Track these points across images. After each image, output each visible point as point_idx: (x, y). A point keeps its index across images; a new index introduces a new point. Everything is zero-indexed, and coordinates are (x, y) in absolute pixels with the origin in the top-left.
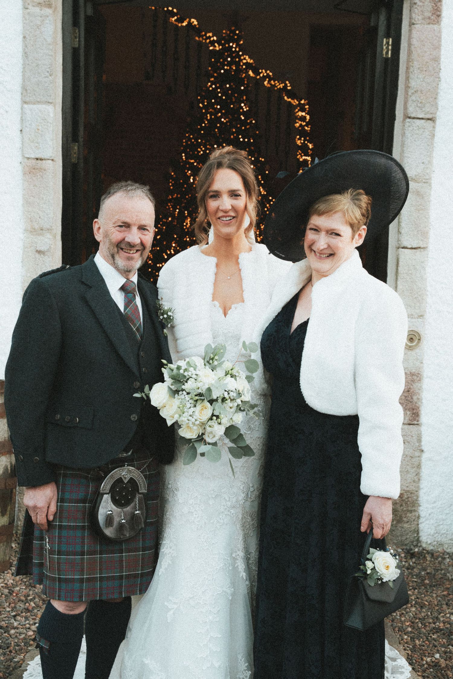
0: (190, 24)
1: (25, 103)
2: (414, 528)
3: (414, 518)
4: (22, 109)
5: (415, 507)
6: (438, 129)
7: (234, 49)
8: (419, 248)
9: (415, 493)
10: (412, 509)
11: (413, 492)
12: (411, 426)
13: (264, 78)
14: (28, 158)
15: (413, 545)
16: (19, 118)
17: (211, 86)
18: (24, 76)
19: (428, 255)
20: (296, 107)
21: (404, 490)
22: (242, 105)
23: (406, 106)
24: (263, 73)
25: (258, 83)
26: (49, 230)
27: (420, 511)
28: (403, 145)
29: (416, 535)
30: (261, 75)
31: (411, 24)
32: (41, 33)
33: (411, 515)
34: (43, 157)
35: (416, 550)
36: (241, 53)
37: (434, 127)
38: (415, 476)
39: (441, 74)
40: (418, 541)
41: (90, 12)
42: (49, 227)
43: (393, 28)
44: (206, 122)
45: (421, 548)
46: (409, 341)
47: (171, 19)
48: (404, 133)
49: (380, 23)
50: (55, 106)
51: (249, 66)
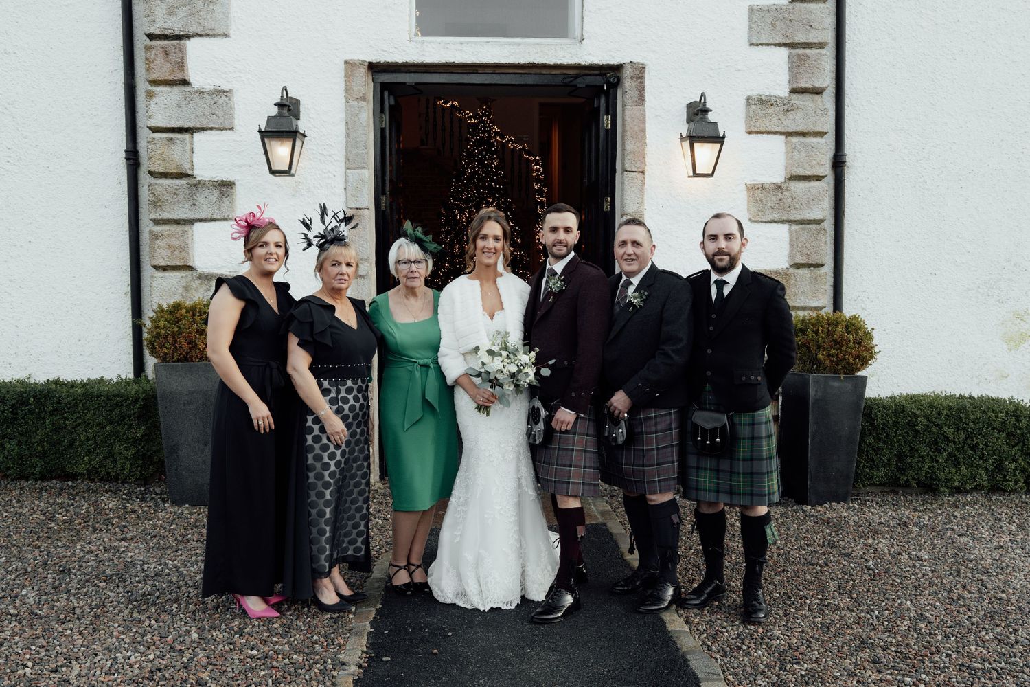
0: (453, 105)
1: (348, 169)
4: (346, 173)
6: (646, 179)
7: (485, 122)
13: (508, 141)
14: (351, 208)
16: (344, 180)
17: (470, 148)
18: (346, 150)
20: (533, 161)
22: (494, 161)
23: (624, 162)
24: (507, 138)
25: (504, 145)
28: (623, 190)
30: (506, 140)
31: (624, 106)
32: (359, 118)
34: (360, 207)
36: (491, 124)
37: (644, 178)
39: (647, 141)
41: (392, 103)
42: (366, 257)
43: (610, 109)
44: (467, 174)
47: (438, 102)
48: (623, 182)
49: (601, 104)
50: (369, 170)
51: (497, 133)
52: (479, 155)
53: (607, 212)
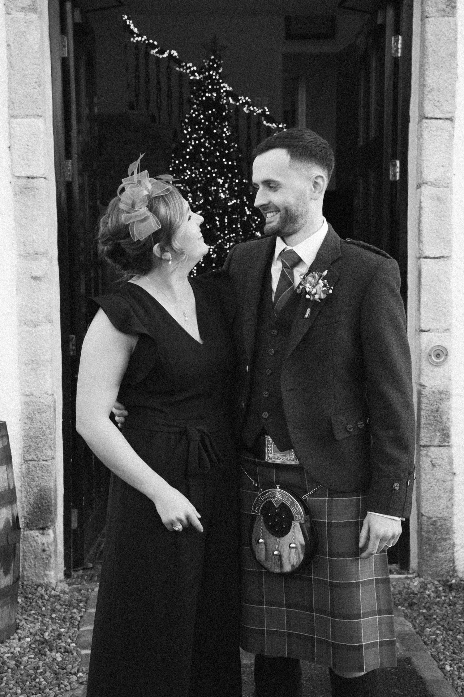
0: (170, 55)
1: (13, 116)
2: (449, 558)
3: (449, 546)
4: (10, 122)
5: (450, 534)
6: (457, 130)
7: (214, 77)
8: (443, 257)
9: (449, 519)
10: (446, 537)
11: (447, 519)
12: (442, 448)
13: (243, 104)
14: (19, 177)
15: (448, 575)
16: (8, 133)
17: (194, 113)
18: (10, 88)
19: (452, 264)
21: (437, 517)
22: (225, 130)
23: (422, 105)
24: (242, 99)
25: (238, 109)
26: (45, 254)
27: (454, 539)
28: (420, 148)
29: (451, 565)
30: (241, 102)
31: (423, 18)
33: (446, 543)
34: (34, 175)
35: (454, 581)
36: (221, 81)
37: (453, 127)
38: (448, 501)
39: (458, 71)
40: (454, 570)
41: (78, 19)
42: (43, 250)
43: (402, 25)
44: (191, 147)
45: (458, 579)
46: (436, 358)
47: (152, 51)
48: (421, 135)
49: (388, 20)
50: (45, 120)
51: (228, 93)
52: (205, 122)
53: (396, 182)
